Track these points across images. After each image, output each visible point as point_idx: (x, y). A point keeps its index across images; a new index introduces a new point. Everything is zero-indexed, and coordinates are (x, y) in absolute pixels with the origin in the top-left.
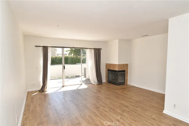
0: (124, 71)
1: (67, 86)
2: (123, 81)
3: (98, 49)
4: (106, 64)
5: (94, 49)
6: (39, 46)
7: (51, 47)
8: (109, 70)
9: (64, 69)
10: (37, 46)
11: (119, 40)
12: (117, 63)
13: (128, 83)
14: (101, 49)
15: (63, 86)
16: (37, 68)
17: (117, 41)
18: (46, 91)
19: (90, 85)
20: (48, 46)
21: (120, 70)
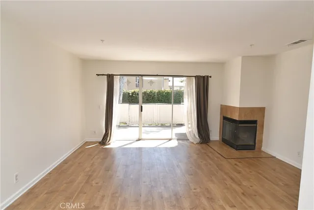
0: (255, 122)
1: (144, 140)
2: (251, 143)
3: (204, 77)
4: (221, 105)
5: (195, 77)
6: (103, 75)
7: (120, 75)
8: (225, 118)
9: (142, 111)
10: (98, 75)
11: (243, 57)
12: (238, 106)
13: (263, 149)
14: (211, 77)
15: (139, 140)
16: (99, 107)
17: (240, 58)
18: (109, 144)
19: (185, 142)
20: (114, 74)
21: (243, 119)
